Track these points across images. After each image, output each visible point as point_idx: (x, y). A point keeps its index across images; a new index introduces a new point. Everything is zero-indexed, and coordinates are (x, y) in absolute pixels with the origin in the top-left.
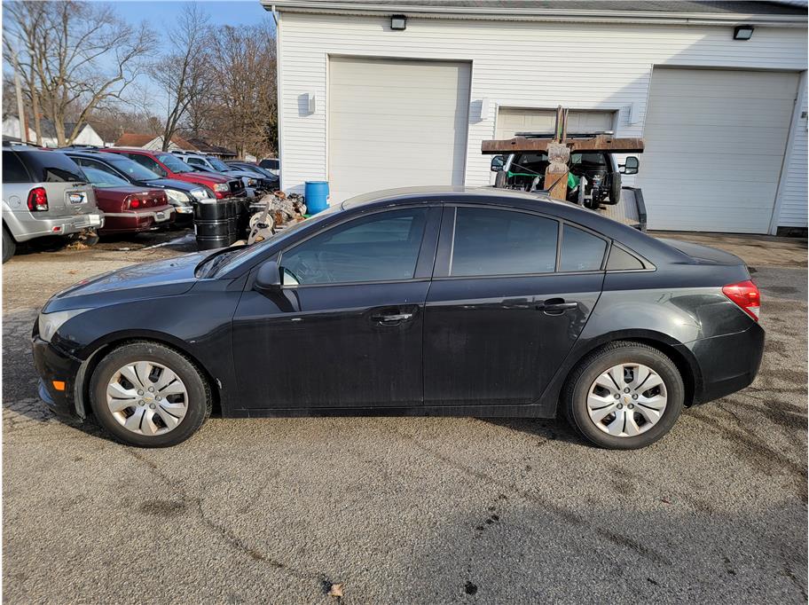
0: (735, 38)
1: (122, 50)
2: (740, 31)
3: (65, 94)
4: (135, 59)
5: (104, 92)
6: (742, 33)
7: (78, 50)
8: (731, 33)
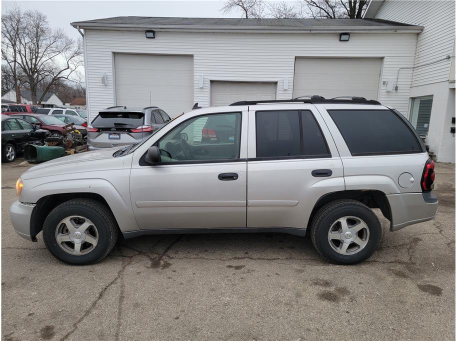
0: (340, 40)
1: (69, 53)
2: (342, 36)
3: (37, 77)
4: (75, 58)
5: (59, 76)
6: (343, 37)
7: (45, 53)
8: (339, 37)
